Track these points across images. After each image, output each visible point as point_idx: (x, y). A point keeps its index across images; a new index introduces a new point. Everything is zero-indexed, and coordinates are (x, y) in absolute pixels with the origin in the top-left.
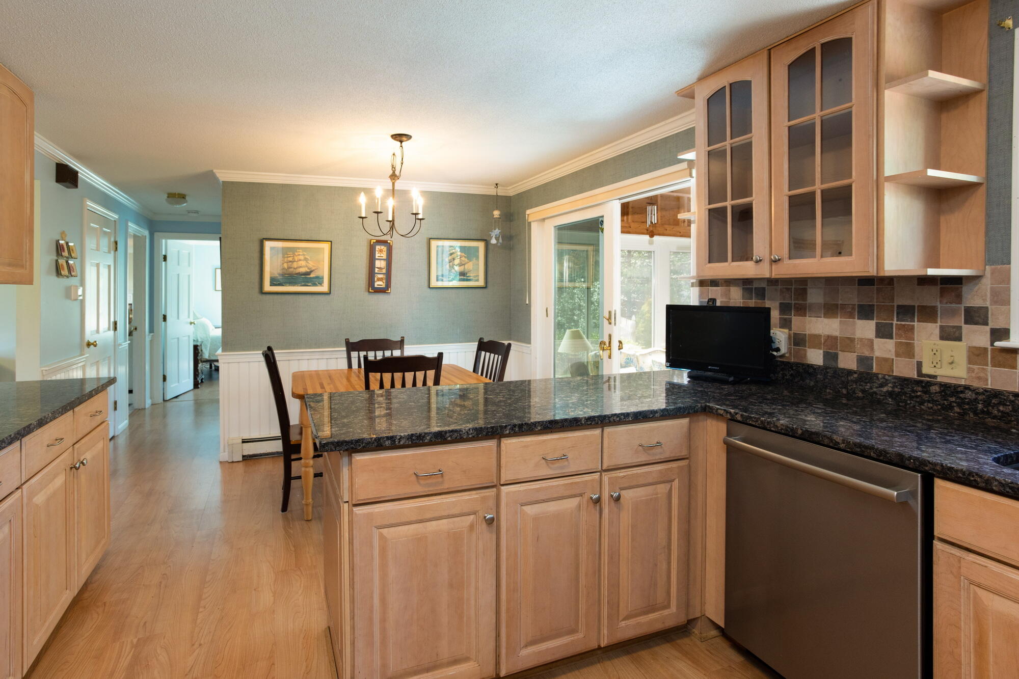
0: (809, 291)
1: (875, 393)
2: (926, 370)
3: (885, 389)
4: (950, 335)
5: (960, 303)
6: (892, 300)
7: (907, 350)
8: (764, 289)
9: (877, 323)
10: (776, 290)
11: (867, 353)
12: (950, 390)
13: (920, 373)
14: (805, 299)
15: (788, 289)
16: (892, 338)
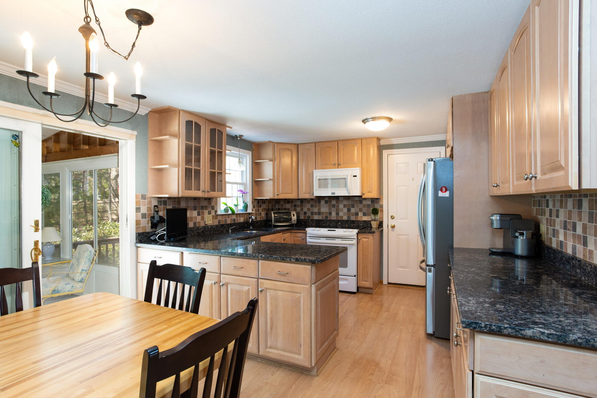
0: (181, 202)
1: (199, 232)
2: (206, 223)
3: (201, 231)
4: (210, 213)
5: (211, 205)
6: (200, 205)
7: (203, 218)
8: (166, 201)
9: (197, 212)
10: (171, 201)
11: (195, 221)
12: (212, 227)
13: (205, 225)
14: (180, 205)
15: (175, 201)
16: (200, 215)
